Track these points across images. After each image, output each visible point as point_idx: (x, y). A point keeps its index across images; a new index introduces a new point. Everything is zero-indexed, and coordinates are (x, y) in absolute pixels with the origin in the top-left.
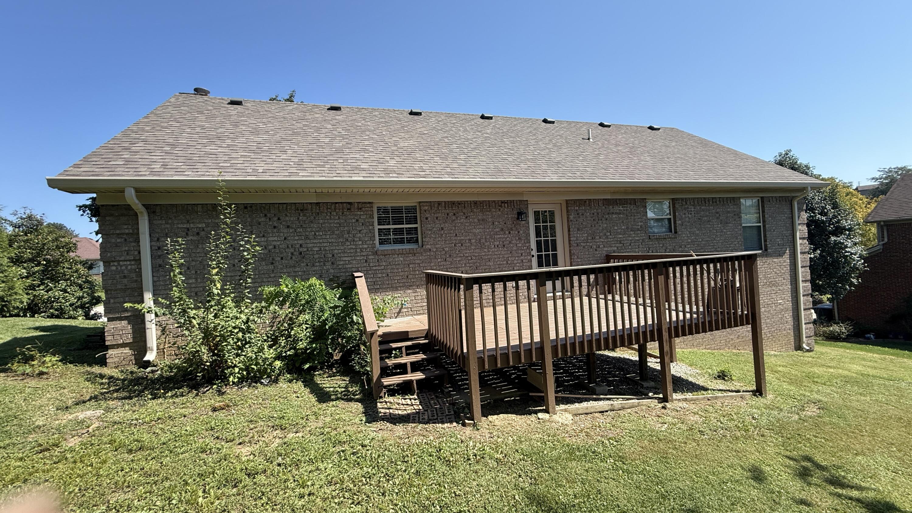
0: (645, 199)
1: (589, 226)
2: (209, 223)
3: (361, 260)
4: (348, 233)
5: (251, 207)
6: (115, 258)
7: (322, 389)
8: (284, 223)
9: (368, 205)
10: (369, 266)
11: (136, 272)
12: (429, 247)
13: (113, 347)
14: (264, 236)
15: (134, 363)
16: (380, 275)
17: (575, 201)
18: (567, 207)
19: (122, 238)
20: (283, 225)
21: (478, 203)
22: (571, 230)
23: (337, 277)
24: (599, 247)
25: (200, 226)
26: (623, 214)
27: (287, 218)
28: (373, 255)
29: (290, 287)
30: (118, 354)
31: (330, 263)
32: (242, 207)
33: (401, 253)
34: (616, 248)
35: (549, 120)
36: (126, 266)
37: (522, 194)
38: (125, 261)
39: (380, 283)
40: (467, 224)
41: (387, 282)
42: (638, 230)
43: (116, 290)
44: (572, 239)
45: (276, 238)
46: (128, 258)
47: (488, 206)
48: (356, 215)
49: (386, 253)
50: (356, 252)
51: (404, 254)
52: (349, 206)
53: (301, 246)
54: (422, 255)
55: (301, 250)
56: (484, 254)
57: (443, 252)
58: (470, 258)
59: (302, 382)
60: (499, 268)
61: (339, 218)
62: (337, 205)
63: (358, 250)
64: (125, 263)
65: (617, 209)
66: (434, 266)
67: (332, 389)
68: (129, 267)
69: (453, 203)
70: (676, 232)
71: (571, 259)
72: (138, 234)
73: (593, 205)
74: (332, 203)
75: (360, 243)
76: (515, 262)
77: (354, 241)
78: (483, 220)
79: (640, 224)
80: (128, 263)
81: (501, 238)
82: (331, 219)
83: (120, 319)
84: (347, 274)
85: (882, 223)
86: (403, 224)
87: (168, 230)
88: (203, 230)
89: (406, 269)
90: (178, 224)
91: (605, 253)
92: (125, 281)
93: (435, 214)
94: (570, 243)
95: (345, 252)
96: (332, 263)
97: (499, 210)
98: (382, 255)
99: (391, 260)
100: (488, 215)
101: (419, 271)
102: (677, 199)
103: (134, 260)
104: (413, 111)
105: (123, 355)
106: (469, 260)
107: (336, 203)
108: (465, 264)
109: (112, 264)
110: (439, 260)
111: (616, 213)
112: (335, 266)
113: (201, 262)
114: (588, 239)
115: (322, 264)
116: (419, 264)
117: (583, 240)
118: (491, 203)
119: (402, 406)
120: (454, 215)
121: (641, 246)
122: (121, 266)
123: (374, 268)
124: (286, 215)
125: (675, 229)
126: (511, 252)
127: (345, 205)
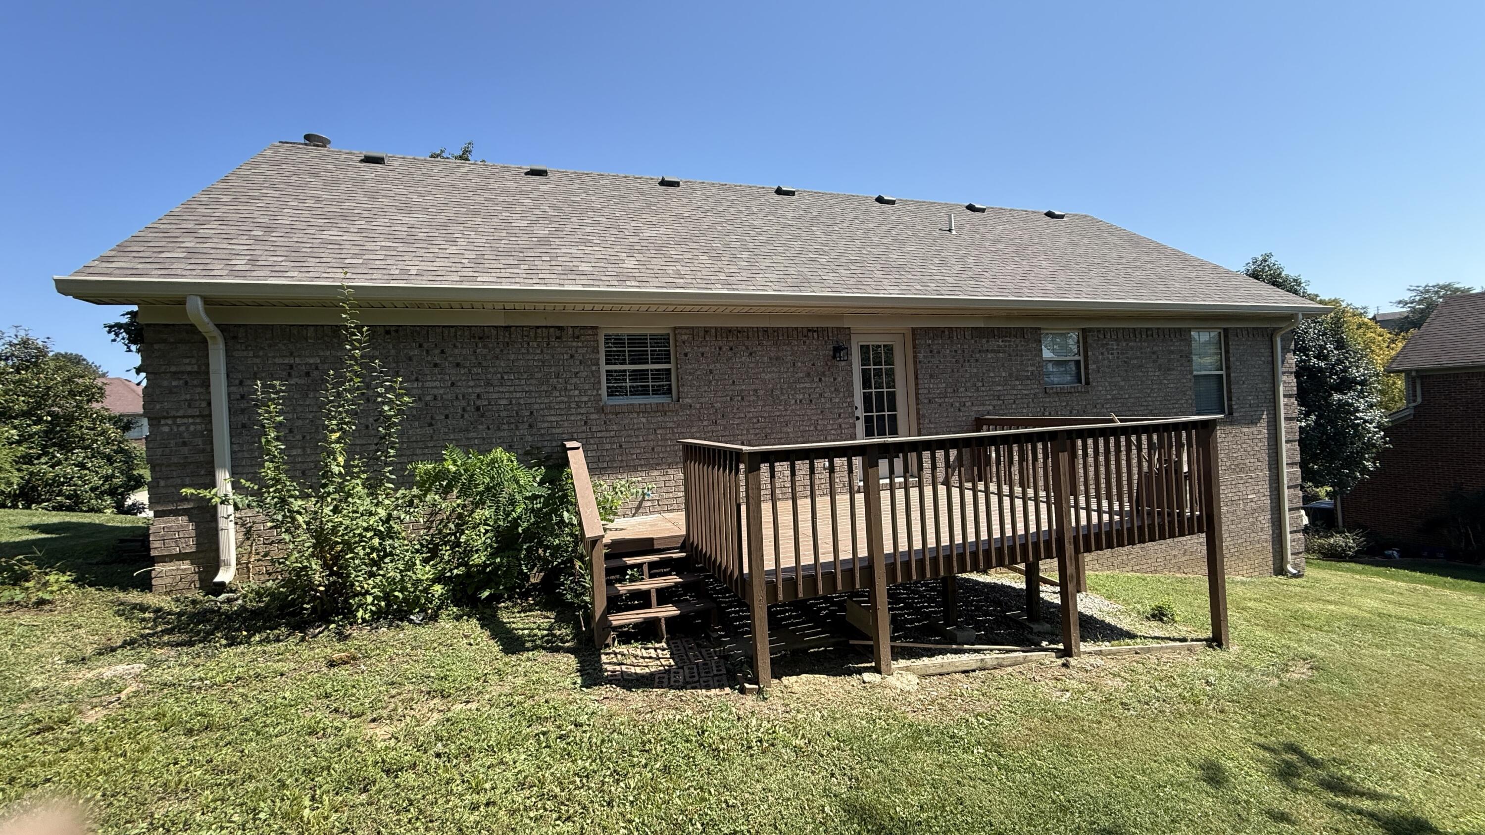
0: (1039, 329)
1: (949, 370)
2: (327, 357)
3: (577, 421)
4: (557, 376)
5: (397, 331)
6: (168, 413)
7: (510, 631)
8: (451, 359)
9: (590, 332)
10: (591, 432)
11: (204, 436)
12: (689, 401)
13: (163, 559)
14: (417, 380)
15: (198, 586)
16: (608, 447)
17: (927, 330)
18: (914, 340)
19: (180, 379)
20: (450, 362)
21: (770, 331)
22: (919, 377)
23: (538, 448)
24: (964, 405)
25: (311, 362)
26: (1005, 352)
27: (456, 351)
28: (598, 413)
29: (459, 463)
30: (170, 570)
31: (526, 425)
32: (382, 330)
33: (643, 411)
34: (991, 408)
35: (886, 198)
36: (187, 425)
37: (840, 317)
38: (183, 417)
39: (608, 459)
40: (751, 365)
41: (620, 458)
42: (1028, 378)
43: (169, 465)
44: (920, 391)
45: (437, 384)
46: (190, 412)
47: (785, 337)
48: (571, 347)
49: (618, 410)
50: (570, 408)
51: (649, 413)
52: (558, 333)
53: (479, 396)
54: (677, 415)
55: (478, 403)
56: (778, 414)
57: (712, 411)
58: (755, 420)
59: (478, 619)
60: (803, 436)
61: (542, 351)
62: (539, 331)
63: (573, 405)
64: (186, 421)
65: (995, 343)
66: (696, 432)
67: (526, 632)
68: (192, 428)
69: (729, 330)
70: (1088, 383)
71: (919, 424)
72: (208, 373)
73: (955, 338)
74: (531, 328)
75: (577, 392)
76: (829, 427)
77: (566, 389)
78: (777, 358)
79: (1030, 369)
80: (191, 420)
81: (805, 388)
82: (528, 353)
83: (176, 513)
84: (554, 444)
85: (1414, 374)
86: (647, 363)
87: (258, 368)
88: (317, 368)
89: (652, 437)
90: (274, 357)
91: (973, 415)
92: (185, 450)
93: (698, 347)
94: (917, 398)
95: (550, 408)
96: (530, 426)
97: (804, 342)
98: (613, 413)
99: (626, 421)
100: (786, 351)
101: (672, 440)
102: (1091, 330)
103: (201, 416)
104: (666, 179)
105: (180, 572)
106: (753, 423)
107: (538, 327)
108: (748, 430)
109: (163, 422)
110: (705, 423)
111: (993, 351)
112: (535, 430)
113: (312, 421)
114: (946, 392)
115: (513, 426)
116: (672, 428)
117: (939, 394)
118: (790, 330)
119: (642, 660)
120: (731, 349)
121: (1032, 405)
122: (179, 426)
123: (599, 435)
124: (455, 346)
125: (1087, 378)
126: (822, 412)
127: (552, 330)
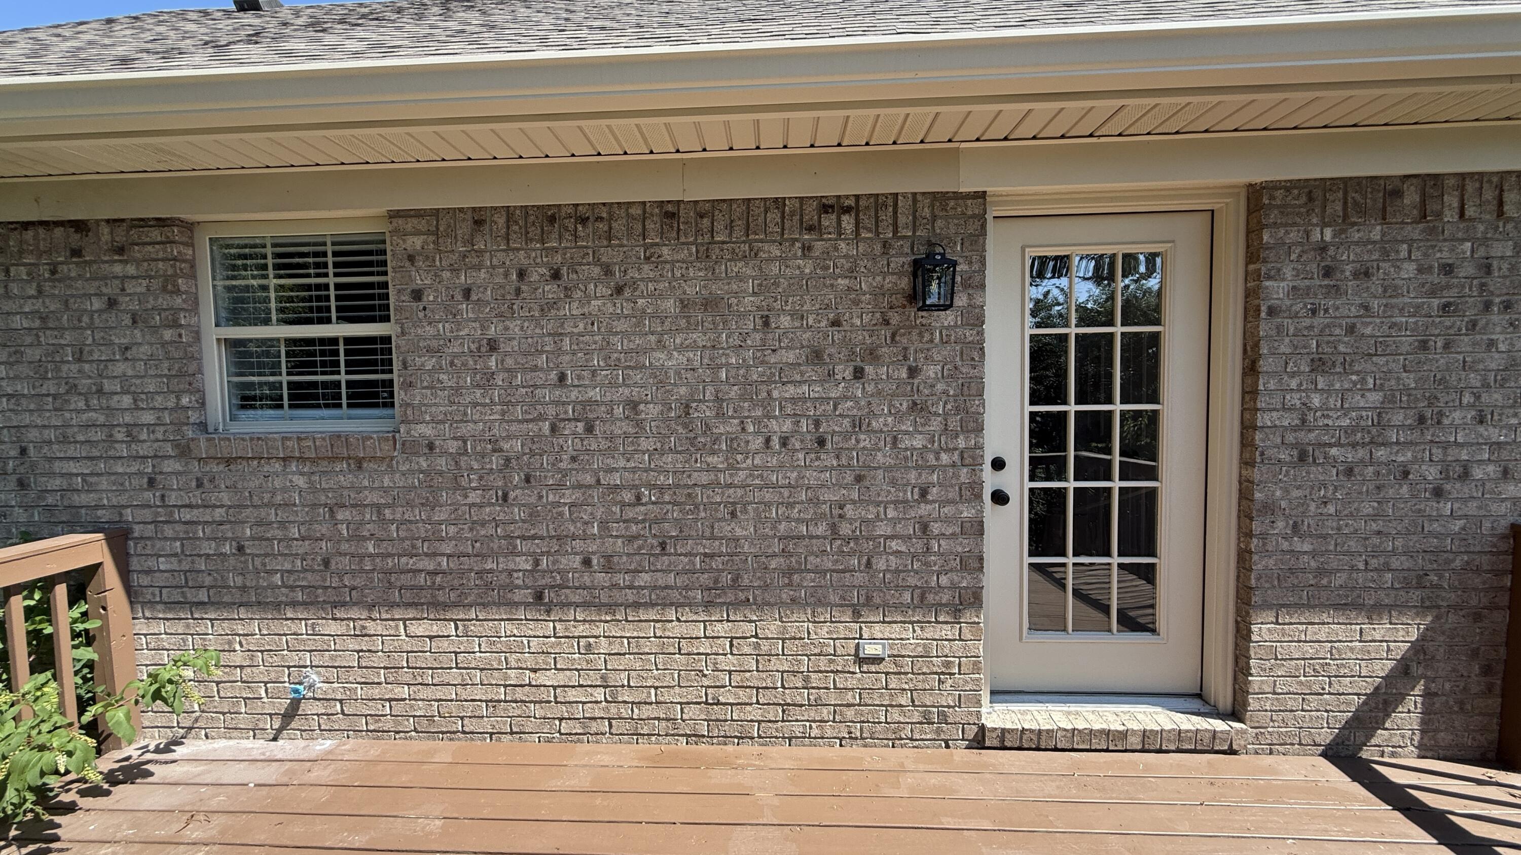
3: (130, 475)
9: (175, 234)
10: (164, 506)
12: (426, 430)
16: (208, 548)
17: (1317, 190)
18: (1253, 231)
21: (686, 214)
22: (1265, 365)
28: (178, 458)
33: (297, 455)
37: (949, 156)
39: (208, 581)
40: (619, 326)
41: (239, 581)
44: (1263, 419)
47: (738, 233)
48: (106, 278)
49: (230, 450)
50: (110, 440)
51: (313, 461)
52: (75, 239)
54: (391, 470)
57: (495, 462)
61: (40, 292)
63: (119, 434)
66: (446, 523)
69: (551, 216)
75: (127, 400)
77: (100, 391)
78: (709, 303)
81: (804, 400)
86: (331, 320)
89: (323, 529)
93: (455, 270)
94: (1246, 443)
95: (65, 440)
96: (22, 484)
98: (218, 460)
99: (254, 483)
101: (378, 541)
112: (32, 494)
116: (378, 508)
118: (757, 210)
123: (187, 515)
127: (59, 232)
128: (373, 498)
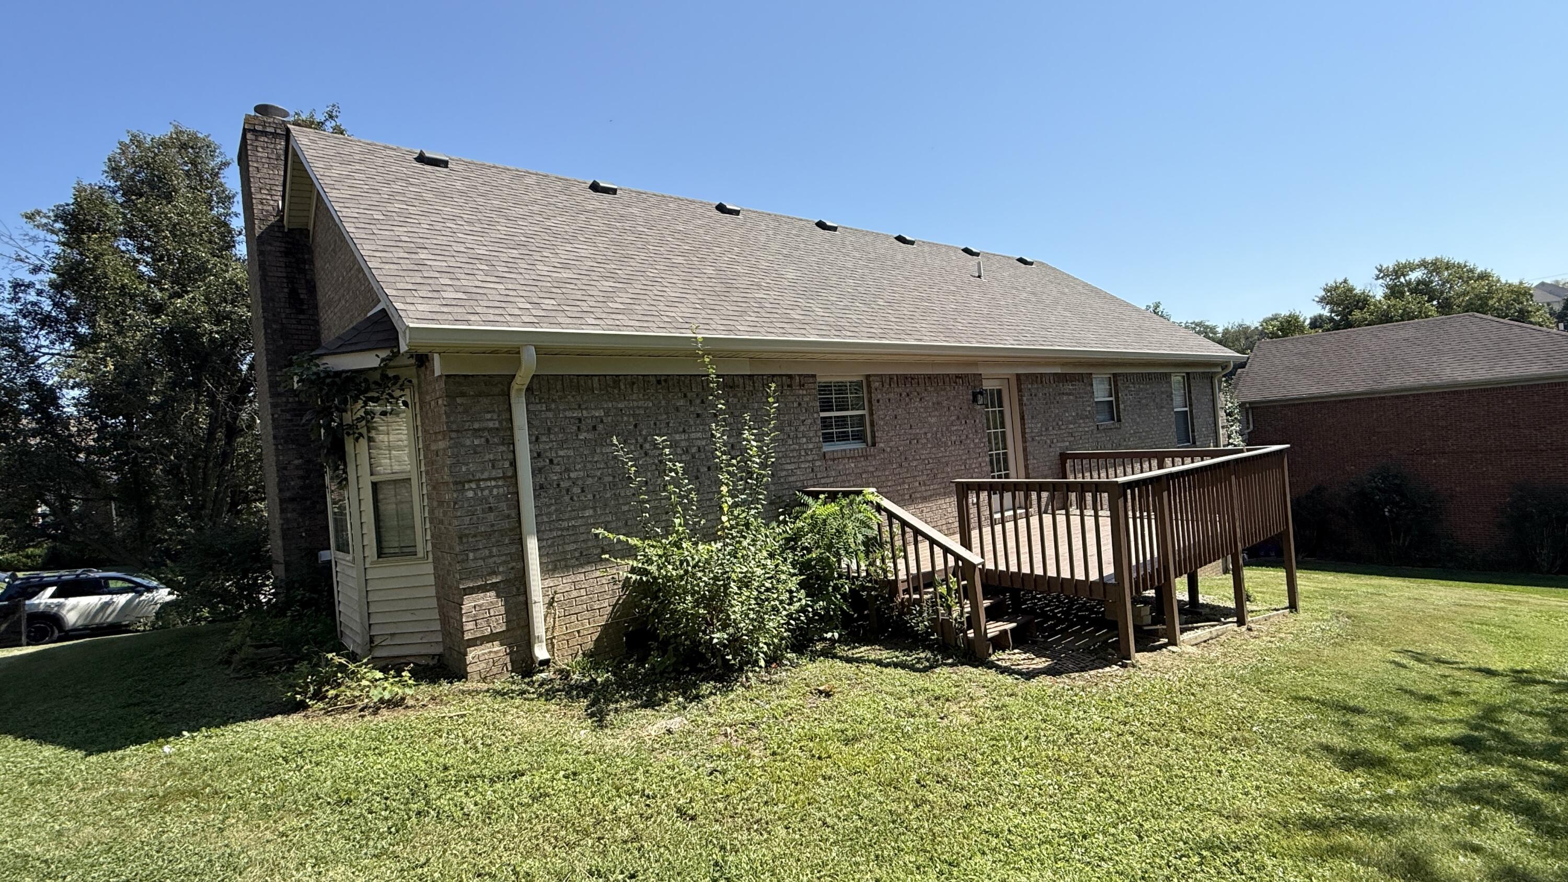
0: (1091, 374)
1: (1043, 411)
2: (609, 409)
3: (806, 468)
4: (792, 424)
5: (666, 381)
6: (473, 476)
8: (708, 409)
9: (811, 380)
10: (817, 478)
11: (508, 499)
12: (883, 445)
13: (474, 642)
15: (510, 669)
17: (1027, 376)
18: (1019, 384)
19: (481, 437)
20: (708, 412)
21: (932, 378)
22: (1026, 417)
23: (780, 497)
24: (1053, 442)
25: (597, 414)
26: (1073, 394)
28: (821, 460)
30: (483, 654)
32: (653, 380)
33: (853, 456)
34: (1067, 444)
36: (491, 489)
37: (975, 364)
38: (490, 479)
40: (921, 410)
42: (1087, 417)
43: (475, 536)
44: (1027, 431)
45: (699, 435)
46: (494, 474)
47: (942, 383)
48: (798, 396)
49: (835, 455)
50: (800, 455)
52: (788, 381)
54: (875, 459)
56: (940, 455)
57: (898, 454)
58: (927, 462)
61: (777, 400)
63: (803, 453)
64: (488, 484)
65: (1069, 387)
66: (888, 475)
68: (495, 492)
70: (1119, 420)
72: (511, 429)
73: (1044, 382)
75: (805, 440)
76: (974, 466)
77: (797, 437)
78: (938, 403)
79: (1089, 409)
81: (957, 430)
83: (483, 589)
84: (792, 492)
85: (1248, 405)
86: (848, 409)
87: (551, 422)
88: (602, 421)
90: (565, 410)
91: (1058, 451)
92: (491, 517)
93: (887, 394)
94: (1024, 437)
95: (787, 456)
97: (954, 388)
98: (832, 460)
99: (841, 467)
100: (943, 396)
102: (1120, 374)
103: (504, 478)
105: (492, 655)
106: (926, 465)
108: (923, 471)
109: (467, 486)
110: (894, 466)
111: (1067, 394)
112: (777, 479)
113: (600, 478)
116: (873, 472)
117: (1039, 432)
118: (945, 377)
119: (1022, 661)
120: (908, 395)
121: (1090, 440)
122: (482, 490)
123: (822, 481)
125: (1119, 416)
126: (969, 452)
127: (784, 378)
128: (871, 469)
